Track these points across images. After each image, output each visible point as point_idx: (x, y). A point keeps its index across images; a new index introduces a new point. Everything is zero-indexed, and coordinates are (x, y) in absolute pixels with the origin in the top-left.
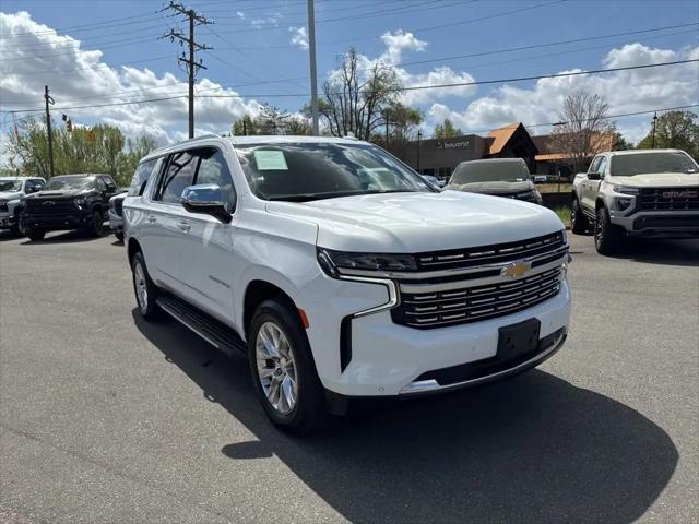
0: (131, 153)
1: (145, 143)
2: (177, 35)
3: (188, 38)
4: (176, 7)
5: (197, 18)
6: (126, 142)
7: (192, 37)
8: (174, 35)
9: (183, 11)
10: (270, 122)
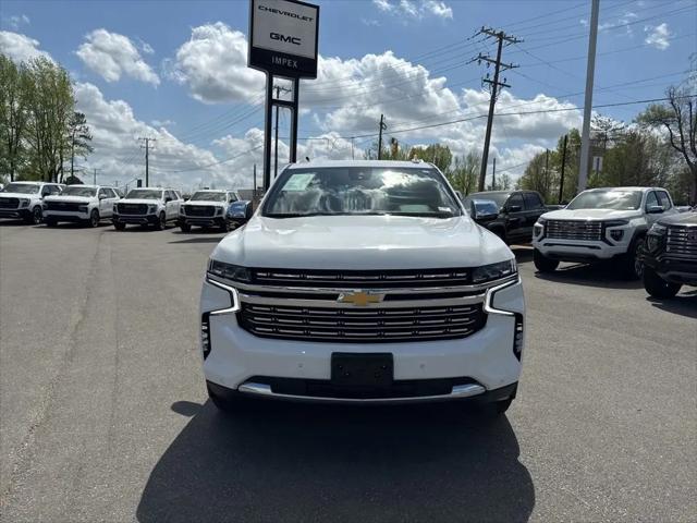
0: (456, 170)
1: (470, 161)
2: (484, 58)
3: (495, 59)
4: (486, 31)
5: (508, 39)
6: (453, 160)
7: (499, 58)
8: (481, 58)
9: (494, 34)
10: (601, 135)
